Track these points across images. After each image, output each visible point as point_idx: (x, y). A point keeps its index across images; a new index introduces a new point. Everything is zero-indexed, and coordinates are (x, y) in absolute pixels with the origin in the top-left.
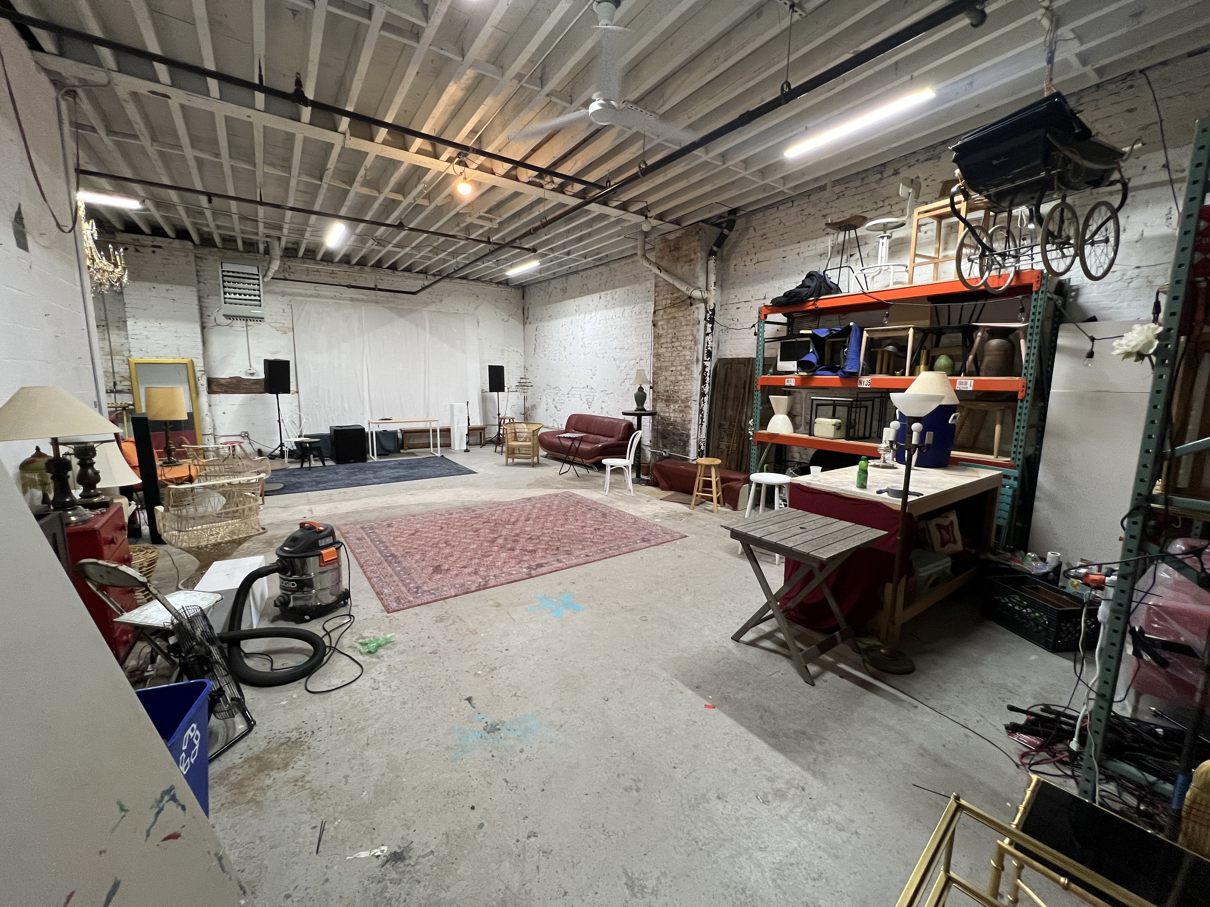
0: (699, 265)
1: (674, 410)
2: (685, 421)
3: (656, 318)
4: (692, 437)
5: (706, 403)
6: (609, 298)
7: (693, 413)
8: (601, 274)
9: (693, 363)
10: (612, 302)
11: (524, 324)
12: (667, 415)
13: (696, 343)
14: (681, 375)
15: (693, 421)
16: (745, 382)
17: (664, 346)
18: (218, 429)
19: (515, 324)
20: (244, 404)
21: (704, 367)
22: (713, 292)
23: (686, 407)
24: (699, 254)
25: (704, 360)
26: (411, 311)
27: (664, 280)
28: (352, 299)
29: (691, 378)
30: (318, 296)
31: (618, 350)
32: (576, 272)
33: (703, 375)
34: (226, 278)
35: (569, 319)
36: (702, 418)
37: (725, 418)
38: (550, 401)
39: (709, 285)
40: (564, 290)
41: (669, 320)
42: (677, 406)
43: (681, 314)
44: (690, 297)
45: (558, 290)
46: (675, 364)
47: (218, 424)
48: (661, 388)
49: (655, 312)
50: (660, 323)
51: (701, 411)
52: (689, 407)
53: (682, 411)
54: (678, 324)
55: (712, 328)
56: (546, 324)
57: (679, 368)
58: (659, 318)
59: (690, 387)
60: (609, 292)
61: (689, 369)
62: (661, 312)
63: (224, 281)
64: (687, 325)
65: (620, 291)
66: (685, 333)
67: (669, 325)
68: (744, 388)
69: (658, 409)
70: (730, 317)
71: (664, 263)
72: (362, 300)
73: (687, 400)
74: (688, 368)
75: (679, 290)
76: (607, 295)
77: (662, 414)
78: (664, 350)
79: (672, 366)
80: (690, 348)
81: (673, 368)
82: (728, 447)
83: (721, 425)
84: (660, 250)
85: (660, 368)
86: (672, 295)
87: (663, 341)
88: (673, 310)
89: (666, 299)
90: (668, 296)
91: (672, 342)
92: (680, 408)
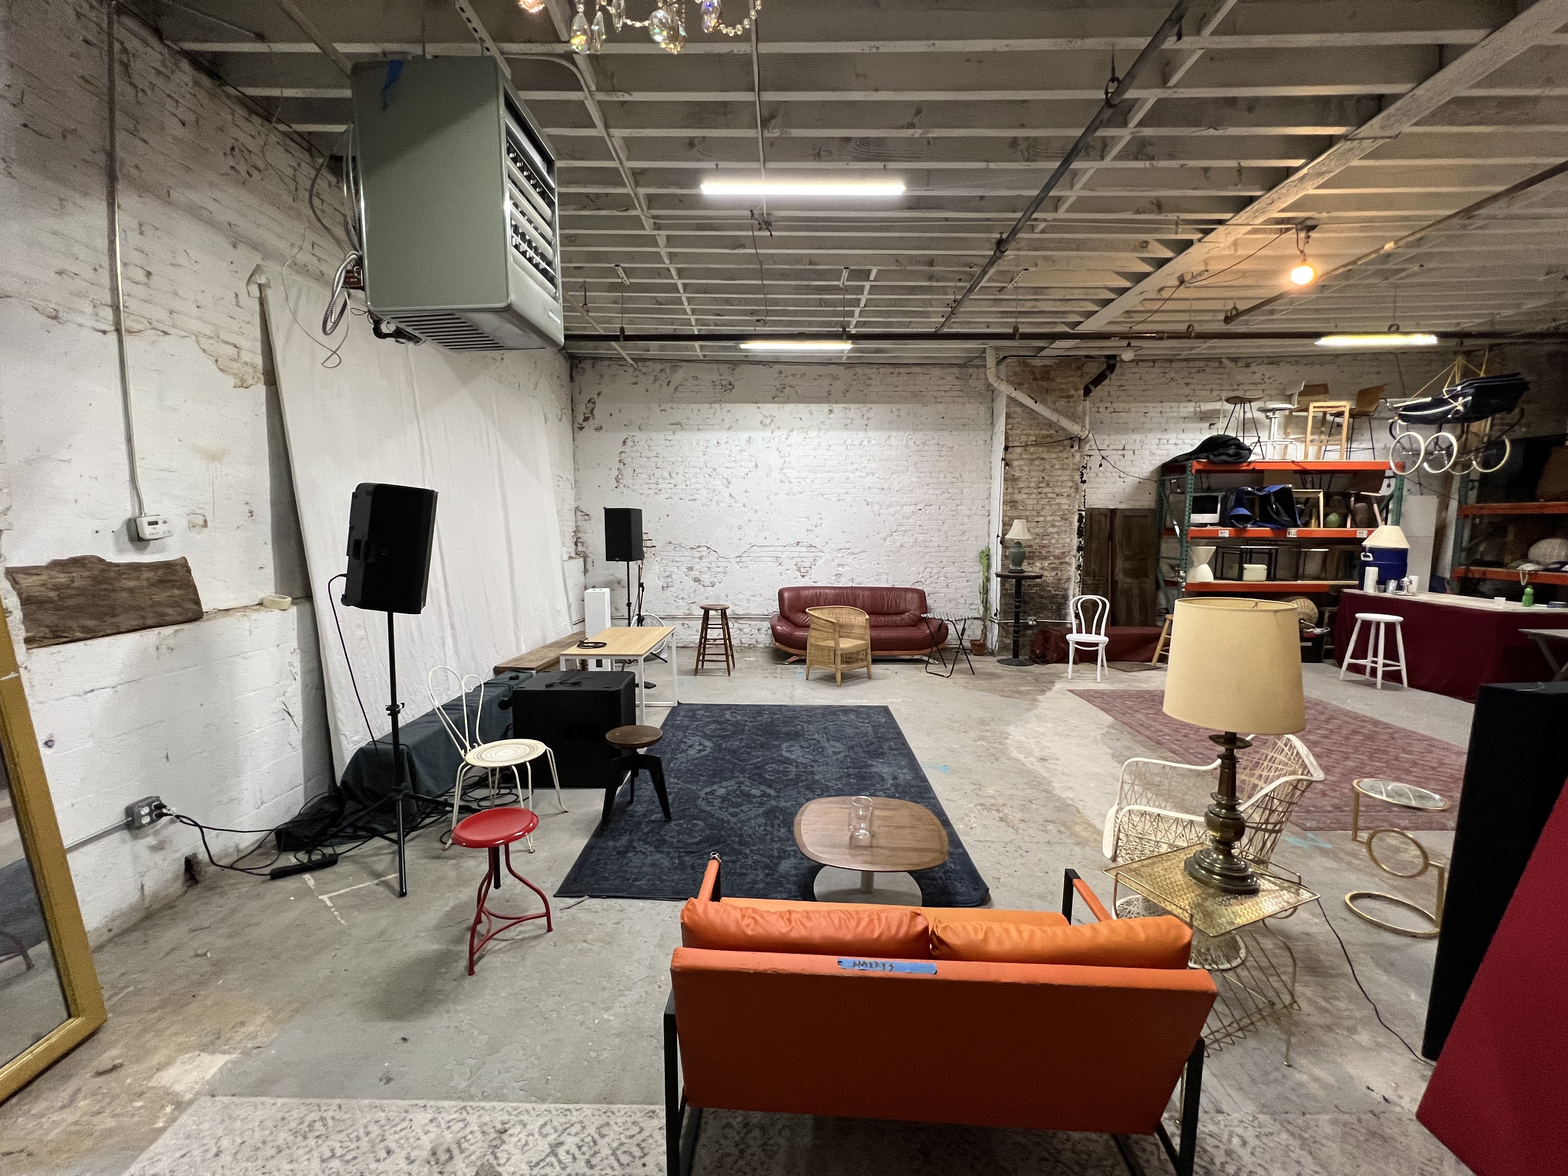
0: (1082, 404)
1: (1042, 568)
3: (1010, 457)
5: (1082, 558)
7: (1072, 570)
9: (1072, 513)
10: (860, 421)
11: (578, 428)
13: (1077, 490)
14: (1054, 526)
15: (1072, 578)
17: (1024, 491)
21: (1081, 517)
23: (1061, 563)
24: (1081, 392)
25: (1079, 510)
29: (1070, 530)
35: (741, 435)
36: (1079, 575)
38: (678, 572)
41: (1031, 460)
42: (1046, 564)
43: (1054, 456)
44: (1075, 439)
45: (706, 383)
49: (1006, 449)
50: (1015, 463)
51: (1078, 567)
52: (1067, 563)
53: (1055, 569)
54: (1047, 466)
55: (1085, 475)
56: (657, 436)
57: (1050, 518)
58: (1014, 456)
59: (1068, 540)
60: (852, 406)
62: (1019, 450)
64: (1063, 469)
67: (1033, 467)
73: (1063, 555)
74: (1064, 519)
75: (1063, 429)
78: (1025, 496)
79: (1038, 515)
80: (1069, 496)
85: (1017, 518)
86: (1037, 432)
87: (1021, 485)
88: (1041, 449)
89: (1028, 435)
90: (1031, 432)
91: (1040, 487)
92: (1053, 566)
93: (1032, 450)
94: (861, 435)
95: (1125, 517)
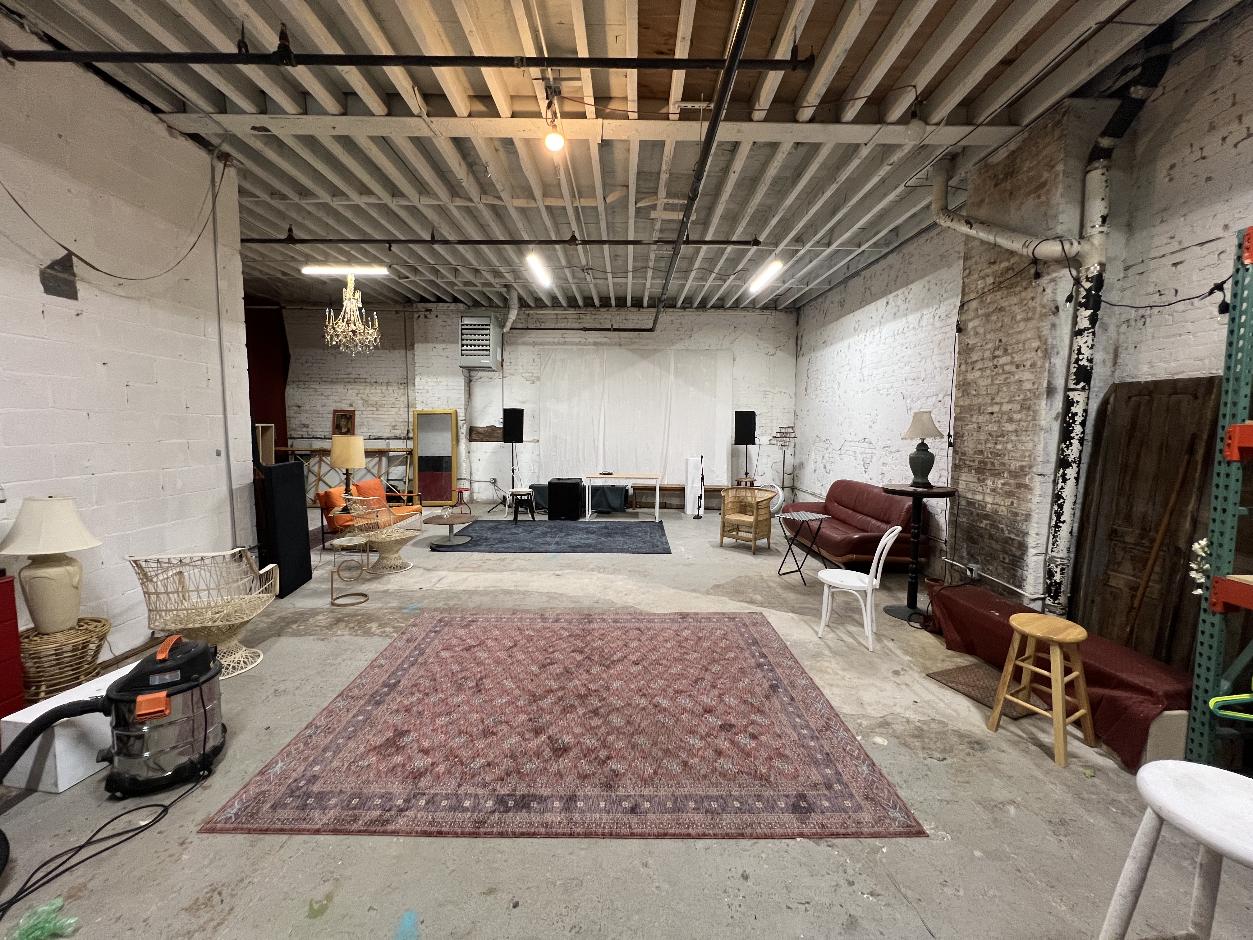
0: (1060, 190)
1: (994, 490)
2: (1016, 514)
3: (964, 317)
4: (1031, 551)
5: (1071, 483)
6: (899, 302)
7: (1036, 500)
8: (891, 267)
9: (1038, 397)
10: (903, 307)
11: (797, 357)
12: (979, 497)
13: (1047, 353)
14: (1010, 420)
15: (1035, 517)
16: (1195, 437)
17: (979, 365)
18: (474, 475)
19: (784, 358)
20: (494, 453)
21: (1069, 403)
22: (1097, 240)
23: (1019, 486)
24: (1060, 167)
25: (1067, 389)
26: (656, 351)
27: (982, 242)
28: (595, 344)
29: (1034, 428)
30: (565, 343)
31: (910, 382)
32: (857, 274)
33: (1064, 421)
34: (464, 331)
35: (846, 343)
36: (1059, 515)
37: (1128, 518)
38: (819, 459)
39: (1088, 224)
40: (842, 304)
41: (987, 315)
42: (999, 483)
43: (1015, 300)
44: (1035, 261)
45: (836, 304)
46: (998, 399)
47: (474, 470)
48: (969, 446)
49: (962, 306)
50: (971, 325)
51: (1057, 497)
52: (1026, 487)
53: (1009, 494)
54: (1007, 320)
55: (1093, 319)
56: (819, 354)
57: (1006, 407)
58: (971, 314)
59: (1030, 445)
60: (899, 292)
61: (1029, 408)
62: (974, 304)
63: (462, 334)
64: (1027, 320)
65: (917, 287)
66: (1023, 337)
67: (989, 327)
68: (1191, 451)
69: (962, 487)
70: (1151, 289)
71: (983, 213)
72: (605, 344)
73: (1022, 471)
74: (1025, 407)
75: (1012, 253)
76: (897, 299)
77: (969, 496)
78: (978, 374)
79: (993, 403)
80: (1033, 365)
81: (996, 409)
82: (1134, 589)
83: (1113, 534)
84: (977, 190)
85: (970, 409)
86: (996, 267)
88: (999, 294)
89: (985, 277)
90: (990, 271)
91: (995, 357)
92: (1007, 488)
93: (989, 298)
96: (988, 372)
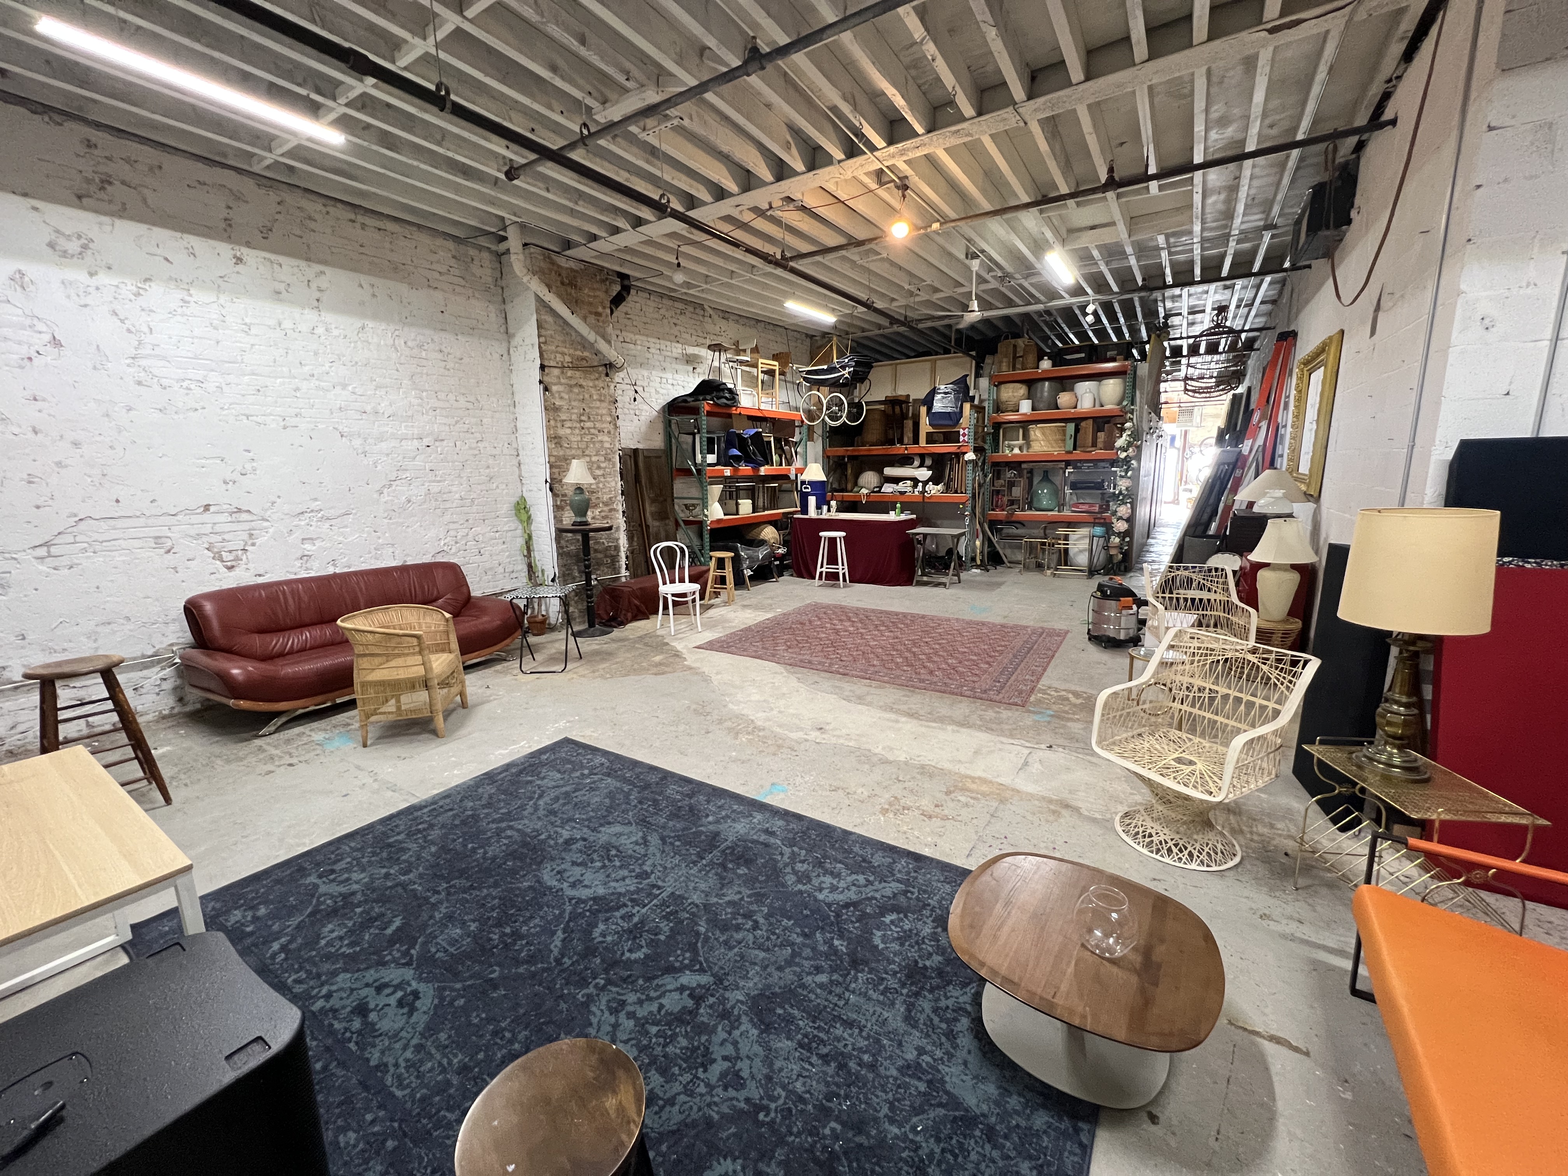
3: (547, 379)
4: (622, 548)
9: (614, 453)
13: (615, 426)
24: (608, 311)
29: (614, 472)
31: (353, 414)
41: (570, 386)
43: (591, 383)
44: (609, 365)
49: (542, 368)
50: (553, 388)
57: (595, 459)
58: (551, 379)
61: (609, 460)
62: (554, 371)
79: (584, 455)
86: (571, 351)
87: (564, 416)
88: (578, 374)
89: (563, 354)
90: (566, 350)
91: (581, 421)
92: (603, 514)
93: (570, 373)
94: (310, 316)
95: (645, 457)
96: (577, 431)
